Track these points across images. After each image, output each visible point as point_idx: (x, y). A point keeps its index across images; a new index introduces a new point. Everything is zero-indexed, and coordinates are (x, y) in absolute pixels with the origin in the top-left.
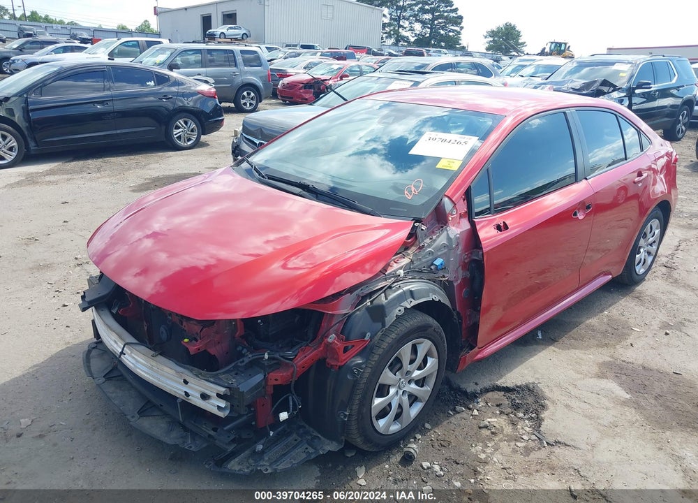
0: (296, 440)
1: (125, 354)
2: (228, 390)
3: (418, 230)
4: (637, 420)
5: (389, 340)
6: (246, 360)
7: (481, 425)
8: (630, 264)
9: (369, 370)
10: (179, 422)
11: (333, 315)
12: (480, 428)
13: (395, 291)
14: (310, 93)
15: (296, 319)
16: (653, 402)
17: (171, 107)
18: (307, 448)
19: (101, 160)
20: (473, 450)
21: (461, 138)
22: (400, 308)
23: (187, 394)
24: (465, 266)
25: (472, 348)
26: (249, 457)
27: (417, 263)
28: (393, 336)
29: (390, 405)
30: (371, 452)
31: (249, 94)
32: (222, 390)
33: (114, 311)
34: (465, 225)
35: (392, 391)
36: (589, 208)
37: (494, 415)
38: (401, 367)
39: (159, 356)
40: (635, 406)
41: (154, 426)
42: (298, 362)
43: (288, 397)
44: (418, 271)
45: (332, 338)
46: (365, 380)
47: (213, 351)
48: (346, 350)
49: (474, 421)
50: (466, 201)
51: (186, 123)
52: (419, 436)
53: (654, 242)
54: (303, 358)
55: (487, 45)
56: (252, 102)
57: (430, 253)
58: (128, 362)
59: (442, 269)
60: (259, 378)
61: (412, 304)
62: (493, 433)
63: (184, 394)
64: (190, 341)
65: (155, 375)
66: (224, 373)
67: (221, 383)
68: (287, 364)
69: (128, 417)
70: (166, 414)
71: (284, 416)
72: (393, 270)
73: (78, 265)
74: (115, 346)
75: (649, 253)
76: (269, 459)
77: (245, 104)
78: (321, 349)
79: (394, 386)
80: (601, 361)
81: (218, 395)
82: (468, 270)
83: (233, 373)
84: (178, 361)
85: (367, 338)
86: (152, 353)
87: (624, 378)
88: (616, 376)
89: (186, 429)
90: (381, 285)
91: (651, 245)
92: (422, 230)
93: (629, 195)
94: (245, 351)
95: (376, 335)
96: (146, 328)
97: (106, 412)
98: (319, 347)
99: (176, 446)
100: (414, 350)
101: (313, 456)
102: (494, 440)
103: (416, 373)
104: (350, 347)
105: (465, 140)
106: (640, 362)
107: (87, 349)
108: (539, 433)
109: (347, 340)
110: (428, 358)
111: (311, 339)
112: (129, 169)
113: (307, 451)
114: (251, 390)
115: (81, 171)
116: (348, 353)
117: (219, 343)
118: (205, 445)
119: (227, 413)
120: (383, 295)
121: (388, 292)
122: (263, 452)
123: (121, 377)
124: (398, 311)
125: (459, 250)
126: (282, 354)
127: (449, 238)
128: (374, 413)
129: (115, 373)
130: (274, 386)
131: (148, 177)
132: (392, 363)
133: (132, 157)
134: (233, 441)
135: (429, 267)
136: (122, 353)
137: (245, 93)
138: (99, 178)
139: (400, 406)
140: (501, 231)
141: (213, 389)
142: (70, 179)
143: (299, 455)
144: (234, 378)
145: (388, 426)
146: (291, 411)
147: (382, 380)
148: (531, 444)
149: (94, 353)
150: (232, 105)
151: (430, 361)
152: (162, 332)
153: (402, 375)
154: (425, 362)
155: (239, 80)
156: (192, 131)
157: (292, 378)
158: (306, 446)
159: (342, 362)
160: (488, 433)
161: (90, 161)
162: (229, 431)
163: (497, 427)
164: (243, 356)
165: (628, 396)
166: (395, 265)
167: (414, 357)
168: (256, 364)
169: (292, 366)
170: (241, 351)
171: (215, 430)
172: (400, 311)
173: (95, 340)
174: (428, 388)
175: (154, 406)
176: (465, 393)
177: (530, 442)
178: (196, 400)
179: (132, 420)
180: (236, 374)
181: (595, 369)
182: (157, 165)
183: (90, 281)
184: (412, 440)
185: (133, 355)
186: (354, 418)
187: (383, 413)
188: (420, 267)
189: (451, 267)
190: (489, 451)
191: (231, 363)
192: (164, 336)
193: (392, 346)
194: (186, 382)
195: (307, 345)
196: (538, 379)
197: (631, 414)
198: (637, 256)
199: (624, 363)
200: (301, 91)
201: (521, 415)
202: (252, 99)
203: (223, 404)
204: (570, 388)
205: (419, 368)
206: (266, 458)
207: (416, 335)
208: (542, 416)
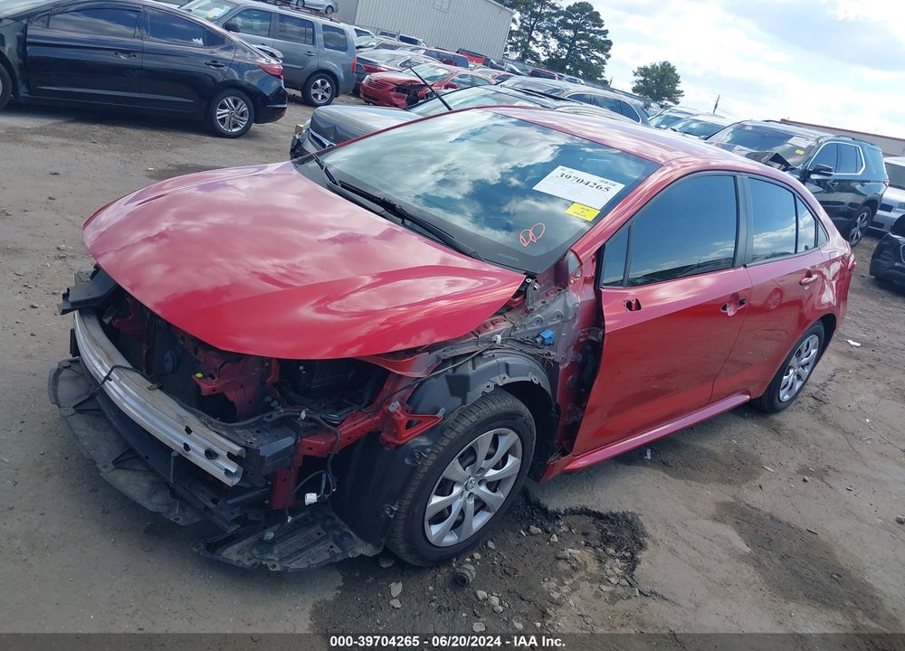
0: (319, 534)
1: (111, 380)
2: (244, 451)
3: (530, 288)
4: (755, 582)
5: (466, 422)
6: (276, 415)
7: (560, 556)
8: (775, 386)
9: (434, 457)
10: (167, 484)
11: (401, 377)
12: (558, 559)
13: (487, 360)
14: (404, 98)
15: (350, 375)
16: (777, 561)
17: (220, 78)
18: (332, 547)
19: (112, 128)
20: (545, 586)
21: (602, 181)
22: (489, 383)
23: (187, 447)
24: (579, 347)
25: (564, 453)
26: (253, 546)
27: (519, 330)
28: (473, 418)
29: (450, 508)
30: (414, 566)
31: (323, 83)
32: (236, 449)
33: (106, 321)
34: (588, 294)
35: (457, 490)
36: (743, 303)
37: (578, 546)
38: (474, 461)
39: (158, 390)
40: (756, 563)
41: (133, 484)
42: (343, 430)
43: (321, 475)
44: (518, 341)
45: (394, 406)
46: (426, 469)
47: (232, 396)
48: (409, 425)
49: (551, 549)
50: (595, 263)
51: (235, 103)
52: (477, 556)
53: (808, 364)
54: (351, 425)
55: (635, 85)
56: (325, 94)
57: (539, 321)
58: (113, 392)
59: (549, 345)
60: (288, 441)
61: (506, 382)
62: (573, 568)
63: (182, 446)
64: (205, 377)
65: (148, 415)
66: (242, 427)
67: (236, 440)
68: (329, 431)
69: (99, 466)
70: (150, 470)
71: (311, 498)
72: (488, 333)
73: (61, 258)
74: (99, 367)
75: (799, 377)
76: (280, 553)
77: (316, 96)
78: (378, 418)
79: (459, 483)
80: (720, 500)
81: (230, 456)
82: (581, 352)
83: (255, 430)
84: (183, 401)
85: (440, 415)
86: (150, 384)
87: (746, 525)
88: (737, 523)
89: (173, 493)
90: (468, 350)
91: (803, 367)
92: (535, 289)
93: (784, 301)
94: (275, 403)
95: (452, 412)
96: (145, 351)
97: (67, 456)
98: (375, 415)
99: (158, 514)
100: (495, 443)
101: (339, 558)
102: (572, 577)
103: (492, 473)
104: (415, 422)
105: (606, 186)
106: (768, 510)
107: (57, 367)
108: (631, 577)
109: (413, 412)
110: (509, 456)
111: (366, 402)
112: (149, 147)
113: (331, 550)
114: (276, 456)
115: (81, 138)
116: (412, 430)
117: (242, 386)
118: (197, 520)
119: (236, 481)
120: (470, 363)
121: (477, 360)
122: (273, 542)
123: (98, 412)
124: (485, 387)
125: (576, 324)
126: (324, 416)
127: (566, 307)
128: (429, 515)
129: (90, 406)
130: (305, 457)
131: (174, 163)
132: (464, 453)
133: (156, 133)
134: (237, 520)
135: (534, 338)
136: (107, 378)
137: (319, 82)
138: (105, 151)
139: (462, 512)
140: (631, 310)
141: (224, 445)
142: (67, 144)
143: (321, 554)
144: (255, 436)
145: (442, 535)
146: (322, 492)
147: (447, 473)
148: (620, 590)
149: (65, 373)
150: (299, 94)
151: (511, 460)
152: (167, 360)
153: (473, 472)
154: (504, 460)
155: (314, 63)
156: (242, 115)
157: (331, 449)
158: (331, 543)
159: (401, 440)
160: (567, 567)
161: (96, 127)
162: (234, 505)
163: (580, 561)
164: (272, 409)
165: (748, 550)
166: (492, 328)
167: (493, 451)
168: (287, 423)
169: (335, 434)
170: (269, 403)
171: (215, 501)
172: (488, 387)
173: (70, 357)
174: (501, 496)
175: (137, 457)
176: (545, 511)
177: (619, 588)
178: (198, 457)
179: (103, 470)
180: (258, 432)
181: (712, 509)
182: (188, 151)
183: (78, 276)
184: (468, 560)
185: (122, 382)
186: (402, 516)
187: (439, 517)
188: (522, 336)
189: (562, 345)
190: (565, 590)
191: (254, 416)
192: (168, 366)
193: (469, 431)
194: (188, 431)
195: (360, 410)
196: (640, 509)
197: (748, 572)
198: (785, 377)
199: (749, 508)
200: (392, 93)
201: (611, 551)
202: (327, 91)
203: (233, 468)
204: (677, 527)
205: (496, 468)
206: (276, 551)
207: (500, 423)
208: (639, 557)
